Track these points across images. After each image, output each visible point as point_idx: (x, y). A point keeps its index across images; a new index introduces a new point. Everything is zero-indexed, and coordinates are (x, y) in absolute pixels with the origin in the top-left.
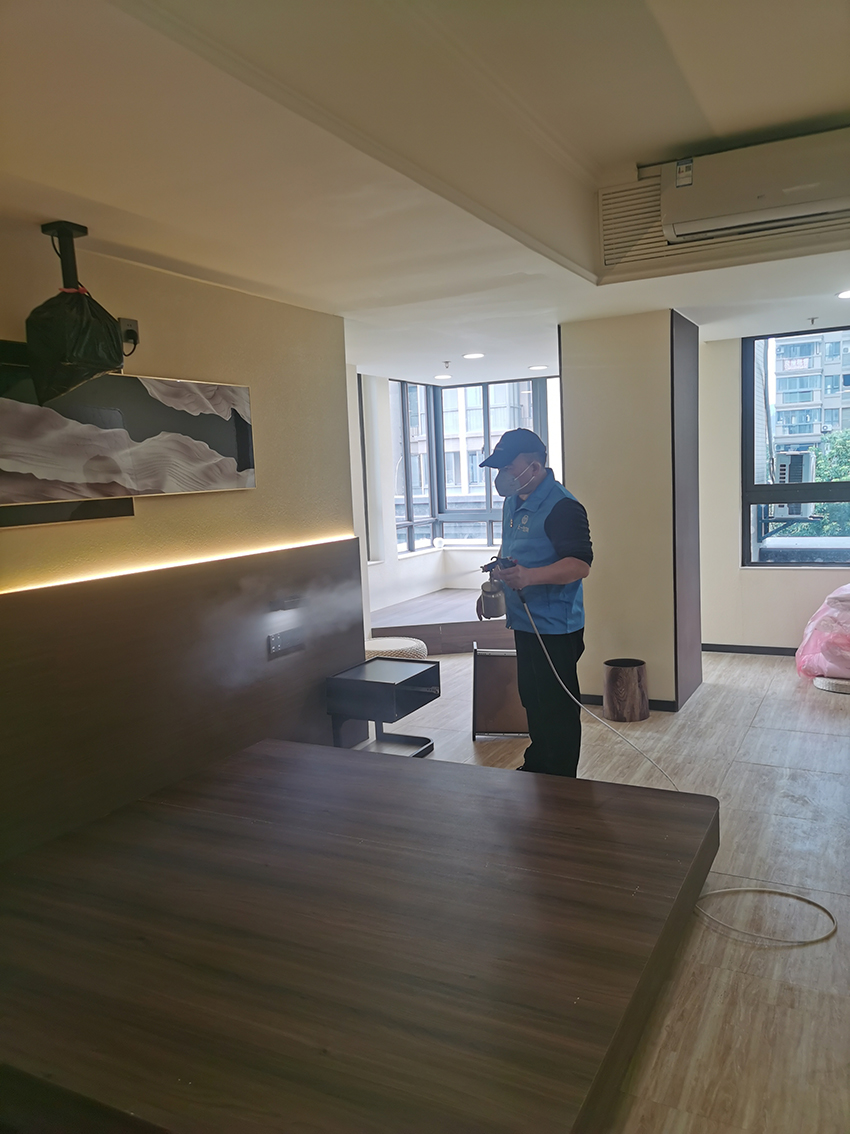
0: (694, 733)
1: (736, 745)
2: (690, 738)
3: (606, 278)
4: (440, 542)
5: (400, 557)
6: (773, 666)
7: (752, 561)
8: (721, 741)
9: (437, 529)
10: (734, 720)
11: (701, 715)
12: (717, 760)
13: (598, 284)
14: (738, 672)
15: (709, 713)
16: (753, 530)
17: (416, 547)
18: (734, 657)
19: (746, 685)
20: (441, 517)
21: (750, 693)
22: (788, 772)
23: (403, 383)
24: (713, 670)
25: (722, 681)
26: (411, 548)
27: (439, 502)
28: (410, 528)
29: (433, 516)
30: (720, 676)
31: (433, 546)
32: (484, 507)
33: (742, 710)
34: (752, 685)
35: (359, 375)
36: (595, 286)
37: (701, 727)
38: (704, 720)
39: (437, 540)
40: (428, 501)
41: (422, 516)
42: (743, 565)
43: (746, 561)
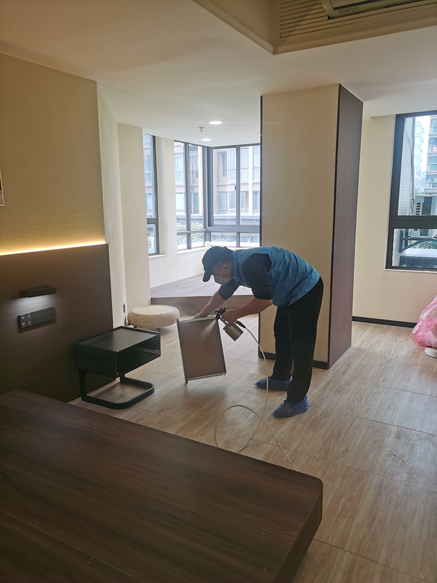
0: (335, 389)
1: (362, 403)
2: (332, 393)
3: (280, 49)
4: (208, 244)
5: (179, 252)
6: (400, 335)
7: (393, 265)
8: (353, 397)
9: (207, 235)
10: (365, 378)
11: (344, 373)
12: (346, 415)
13: (274, 53)
14: (376, 338)
15: (350, 371)
16: (395, 245)
17: (192, 246)
18: (376, 327)
19: (379, 349)
20: (210, 229)
21: (381, 356)
22: (394, 430)
23: (186, 144)
24: (360, 336)
25: (363, 346)
26: (189, 247)
27: (209, 220)
28: (189, 235)
29: (205, 227)
30: (363, 342)
31: (204, 246)
32: (235, 223)
33: (373, 370)
34: (383, 350)
35: (154, 137)
36: (271, 55)
37: (342, 384)
38: (345, 377)
39: (206, 242)
40: (202, 218)
41: (197, 226)
42: (387, 268)
43: (389, 265)
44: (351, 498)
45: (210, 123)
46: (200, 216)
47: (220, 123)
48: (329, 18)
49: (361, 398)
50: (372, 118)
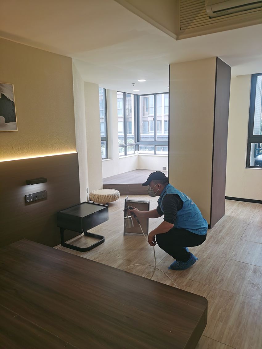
0: (215, 241)
1: (232, 250)
2: (213, 244)
3: (181, 36)
4: (137, 152)
5: (120, 157)
6: (255, 208)
7: (250, 165)
8: (226, 246)
9: (137, 147)
10: (234, 235)
11: (220, 231)
12: (222, 258)
13: (177, 39)
14: (240, 210)
15: (224, 231)
16: (252, 153)
17: (128, 154)
18: (240, 203)
19: (242, 217)
20: (138, 143)
21: (243, 221)
22: (252, 267)
23: (124, 93)
24: (230, 209)
25: (232, 215)
26: (126, 154)
27: (138, 138)
28: (126, 147)
29: (135, 142)
30: (232, 212)
31: (135, 153)
32: (153, 140)
33: (238, 230)
34: (245, 217)
35: (105, 89)
36: (175, 40)
37: (219, 238)
38: (221, 234)
39: (136, 151)
40: (134, 136)
41: (131, 141)
42: (246, 167)
43: (248, 165)
44: (225, 310)
45: (139, 81)
46: (132, 136)
47: (145, 80)
48: (210, 18)
49: (231, 247)
50: (237, 76)
